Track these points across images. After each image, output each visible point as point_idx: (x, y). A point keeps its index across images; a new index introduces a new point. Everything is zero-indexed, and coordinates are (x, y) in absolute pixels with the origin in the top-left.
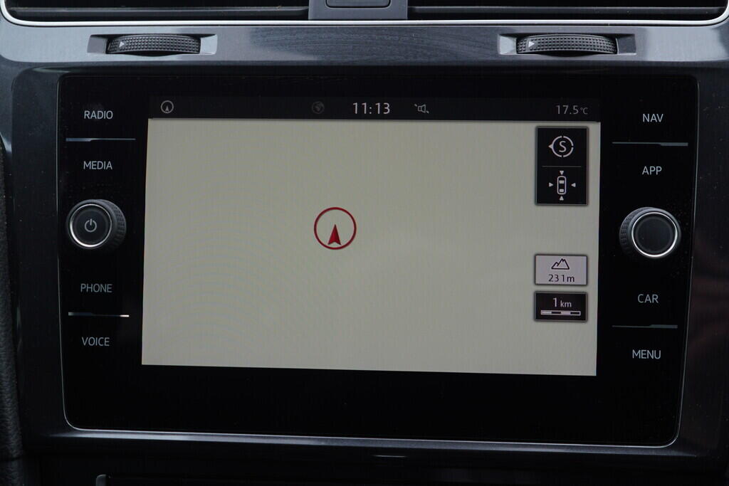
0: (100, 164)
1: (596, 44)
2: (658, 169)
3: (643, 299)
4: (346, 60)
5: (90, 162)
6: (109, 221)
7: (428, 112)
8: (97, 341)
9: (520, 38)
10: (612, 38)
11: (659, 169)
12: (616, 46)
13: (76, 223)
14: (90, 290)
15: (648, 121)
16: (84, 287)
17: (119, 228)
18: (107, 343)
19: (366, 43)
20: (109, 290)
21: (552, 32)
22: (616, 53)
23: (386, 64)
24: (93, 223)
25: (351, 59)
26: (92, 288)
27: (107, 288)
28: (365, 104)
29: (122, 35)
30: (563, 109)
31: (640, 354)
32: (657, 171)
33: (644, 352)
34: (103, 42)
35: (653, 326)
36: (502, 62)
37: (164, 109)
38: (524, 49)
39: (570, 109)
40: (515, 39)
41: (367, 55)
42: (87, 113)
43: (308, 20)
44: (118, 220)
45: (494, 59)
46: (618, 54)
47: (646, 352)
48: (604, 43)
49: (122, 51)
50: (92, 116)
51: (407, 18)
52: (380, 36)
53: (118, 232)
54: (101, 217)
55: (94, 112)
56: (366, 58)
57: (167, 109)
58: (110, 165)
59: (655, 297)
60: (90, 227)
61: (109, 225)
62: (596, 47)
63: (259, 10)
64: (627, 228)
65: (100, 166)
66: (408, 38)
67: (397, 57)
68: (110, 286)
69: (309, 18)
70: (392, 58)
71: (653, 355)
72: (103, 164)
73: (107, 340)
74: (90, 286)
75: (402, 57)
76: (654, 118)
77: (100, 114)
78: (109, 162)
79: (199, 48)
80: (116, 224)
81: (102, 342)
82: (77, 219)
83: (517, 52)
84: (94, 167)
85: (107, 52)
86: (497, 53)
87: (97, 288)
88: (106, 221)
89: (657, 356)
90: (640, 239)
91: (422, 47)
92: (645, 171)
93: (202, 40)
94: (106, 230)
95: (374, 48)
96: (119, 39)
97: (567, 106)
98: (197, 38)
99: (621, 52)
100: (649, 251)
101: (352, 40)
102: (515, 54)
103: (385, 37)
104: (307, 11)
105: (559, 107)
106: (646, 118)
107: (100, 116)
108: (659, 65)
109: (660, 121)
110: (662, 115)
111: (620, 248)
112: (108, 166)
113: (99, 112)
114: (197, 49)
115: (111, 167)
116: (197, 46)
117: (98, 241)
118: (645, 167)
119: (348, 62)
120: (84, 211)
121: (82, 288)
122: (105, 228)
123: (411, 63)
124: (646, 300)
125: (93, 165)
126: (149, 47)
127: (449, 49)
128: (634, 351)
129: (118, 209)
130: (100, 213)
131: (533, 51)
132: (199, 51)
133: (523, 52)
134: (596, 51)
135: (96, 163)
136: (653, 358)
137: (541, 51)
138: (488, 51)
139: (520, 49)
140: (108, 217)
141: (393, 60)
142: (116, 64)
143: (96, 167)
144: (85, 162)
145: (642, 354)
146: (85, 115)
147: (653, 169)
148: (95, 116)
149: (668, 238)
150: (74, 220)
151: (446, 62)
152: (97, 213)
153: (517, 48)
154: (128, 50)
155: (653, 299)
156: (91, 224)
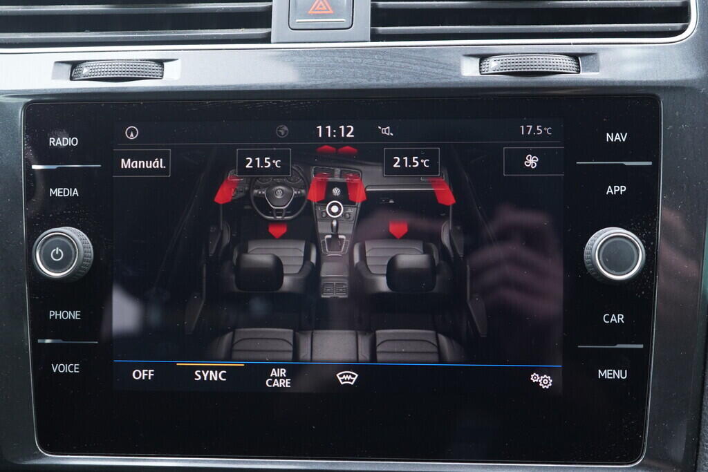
0: (66, 191)
1: (558, 64)
2: (622, 189)
3: (608, 318)
4: (309, 84)
5: (56, 189)
6: (75, 249)
7: (392, 134)
8: (66, 368)
9: (483, 58)
10: (575, 57)
11: (623, 188)
12: (579, 65)
13: (42, 252)
14: (58, 317)
15: (612, 140)
16: (53, 314)
17: (85, 256)
18: (77, 370)
19: (329, 66)
20: (78, 317)
21: (515, 52)
22: (579, 72)
23: (349, 87)
24: (59, 252)
25: (314, 83)
26: (61, 315)
27: (75, 315)
28: (329, 127)
29: (85, 61)
30: (526, 130)
31: (606, 374)
32: (621, 191)
33: (610, 372)
34: (68, 67)
35: (619, 346)
36: (465, 83)
37: (129, 135)
38: (486, 69)
39: (534, 130)
40: (478, 60)
41: (331, 78)
42: (52, 140)
43: (270, 43)
44: (84, 248)
45: (456, 80)
46: (581, 73)
47: (612, 372)
48: (568, 63)
49: (86, 78)
50: (57, 143)
51: (369, 40)
52: (342, 59)
53: (82, 265)
54: (68, 247)
55: (59, 139)
56: (329, 81)
57: (132, 135)
58: (76, 192)
59: (621, 317)
60: (57, 256)
61: (76, 253)
62: (559, 67)
63: (222, 34)
64: (591, 250)
65: (66, 194)
66: (370, 61)
67: (360, 80)
68: (78, 313)
69: (272, 41)
70: (356, 81)
71: (619, 374)
72: (70, 191)
73: (77, 366)
74: (58, 313)
75: (364, 80)
76: (617, 137)
77: (66, 141)
78: (75, 189)
79: (162, 73)
80: (82, 252)
81: (72, 368)
82: (43, 247)
83: (480, 72)
84: (60, 194)
85: (72, 79)
86: (460, 74)
87: (65, 315)
88: (73, 249)
89: (624, 376)
90: (605, 262)
91: (385, 70)
92: (609, 190)
93: (166, 64)
94: (73, 259)
95: (337, 71)
96: (82, 65)
97: (531, 127)
98: (161, 62)
99: (586, 70)
100: (614, 272)
101: (315, 63)
102: (479, 74)
103: (348, 60)
104: (270, 33)
105: (523, 127)
106: (610, 137)
107: (65, 143)
108: (621, 84)
109: (624, 140)
110: (626, 134)
111: (585, 268)
112: (74, 193)
113: (64, 139)
114: (161, 75)
115: (77, 193)
116: (161, 71)
117: (64, 269)
118: (610, 187)
119: (311, 86)
120: (50, 240)
121: (51, 315)
122: (71, 256)
123: (374, 85)
124: (612, 320)
125: (59, 192)
126: (113, 73)
127: (412, 71)
128: (600, 371)
129: (85, 236)
130: (66, 241)
131: (496, 72)
132: (162, 76)
133: (486, 72)
134: (559, 71)
135: (62, 191)
136: (619, 377)
137: (504, 71)
138: (451, 73)
139: (483, 70)
140: (74, 245)
141: (356, 83)
142: (79, 91)
143: (62, 194)
144: (51, 190)
145: (608, 374)
146: (50, 142)
147: (617, 188)
148: (60, 143)
149: (633, 259)
150: (41, 249)
151: (409, 84)
152: (63, 242)
153: (480, 69)
154: (92, 77)
155: (619, 319)
156: (57, 253)
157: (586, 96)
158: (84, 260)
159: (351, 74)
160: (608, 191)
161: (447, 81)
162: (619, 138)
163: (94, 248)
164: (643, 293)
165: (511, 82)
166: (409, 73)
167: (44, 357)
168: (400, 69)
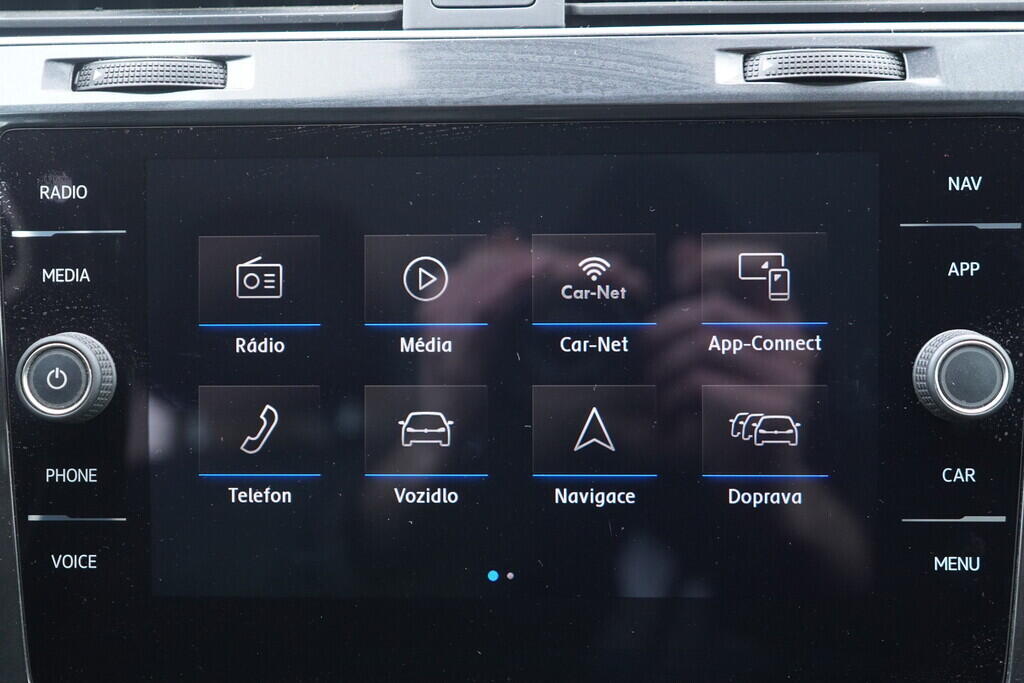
0: (70, 274)
1: (872, 64)
2: (973, 267)
3: (950, 475)
4: (468, 96)
5: (53, 270)
6: (87, 371)
8: (75, 562)
9: (748, 54)
10: (898, 52)
11: (975, 266)
12: (904, 66)
13: (32, 373)
14: (61, 478)
15: (957, 188)
16: (51, 473)
17: (103, 381)
18: (93, 564)
19: (499, 67)
20: (93, 478)
21: (801, 44)
22: (904, 77)
23: (532, 102)
24: (60, 375)
25: (474, 95)
26: (65, 475)
27: (88, 476)
29: (96, 59)
31: (947, 563)
32: (972, 270)
33: (952, 561)
34: (69, 69)
35: (966, 519)
36: (720, 95)
38: (755, 73)
40: (741, 57)
41: (502, 88)
42: (45, 190)
43: (401, 29)
44: (101, 367)
45: (707, 91)
46: (908, 80)
47: (956, 561)
48: (885, 63)
49: (99, 86)
50: (53, 194)
51: (564, 24)
52: (520, 56)
53: (99, 395)
54: (75, 366)
55: (56, 188)
56: (499, 92)
58: (85, 275)
59: (970, 472)
61: (88, 376)
62: (872, 70)
63: (322, 14)
64: (926, 367)
65: (70, 277)
66: (567, 59)
67: (550, 90)
68: (93, 472)
69: (404, 26)
70: (543, 92)
71: (966, 564)
72: (75, 274)
73: (92, 559)
74: (61, 472)
75: (557, 91)
76: (967, 183)
77: (67, 190)
78: (85, 270)
79: (225, 79)
80: (98, 375)
81: (85, 561)
82: (34, 368)
83: (745, 77)
84: (60, 278)
85: (74, 88)
86: (713, 80)
87: (72, 475)
88: (83, 371)
89: (974, 566)
90: (950, 387)
91: (590, 74)
92: (953, 269)
93: (229, 64)
94: (83, 386)
95: (512, 76)
96: (93, 66)
98: (222, 61)
99: (914, 75)
100: (964, 403)
101: (476, 63)
102: (742, 81)
103: (530, 57)
104: (400, 13)
106: (953, 183)
107: (67, 193)
108: (973, 98)
109: (976, 188)
110: (980, 178)
111: (915, 395)
112: (82, 277)
113: (63, 187)
114: (222, 81)
115: (87, 277)
116: (222, 76)
117: (70, 403)
118: (953, 264)
119: (471, 100)
120: (46, 355)
121: (48, 476)
122: (81, 382)
123: (573, 100)
124: (956, 477)
125: (58, 275)
126: (143, 79)
127: (635, 75)
128: (936, 559)
129: (102, 347)
130: (72, 357)
131: (771, 77)
132: (225, 84)
133: (753, 78)
134: (873, 75)
135: (63, 272)
136: (966, 569)
137: (783, 76)
138: (696, 79)
139: (749, 74)
140: (84, 364)
141: (543, 96)
142: (88, 109)
143: (63, 278)
144: (44, 271)
145: (950, 563)
146: (42, 193)
147: (965, 266)
148: (58, 194)
149: (994, 382)
150: (30, 371)
151: (629, 97)
152: (67, 357)
153: (745, 72)
154: (109, 85)
155: (967, 475)
156: (57, 376)
157: (915, 116)
158: (101, 388)
159: (533, 80)
160: (951, 271)
161: (693, 91)
162: (969, 186)
163: (116, 366)
164: (1006, 434)
165: (795, 95)
166: (630, 79)
167: (38, 544)
168: (614, 72)
